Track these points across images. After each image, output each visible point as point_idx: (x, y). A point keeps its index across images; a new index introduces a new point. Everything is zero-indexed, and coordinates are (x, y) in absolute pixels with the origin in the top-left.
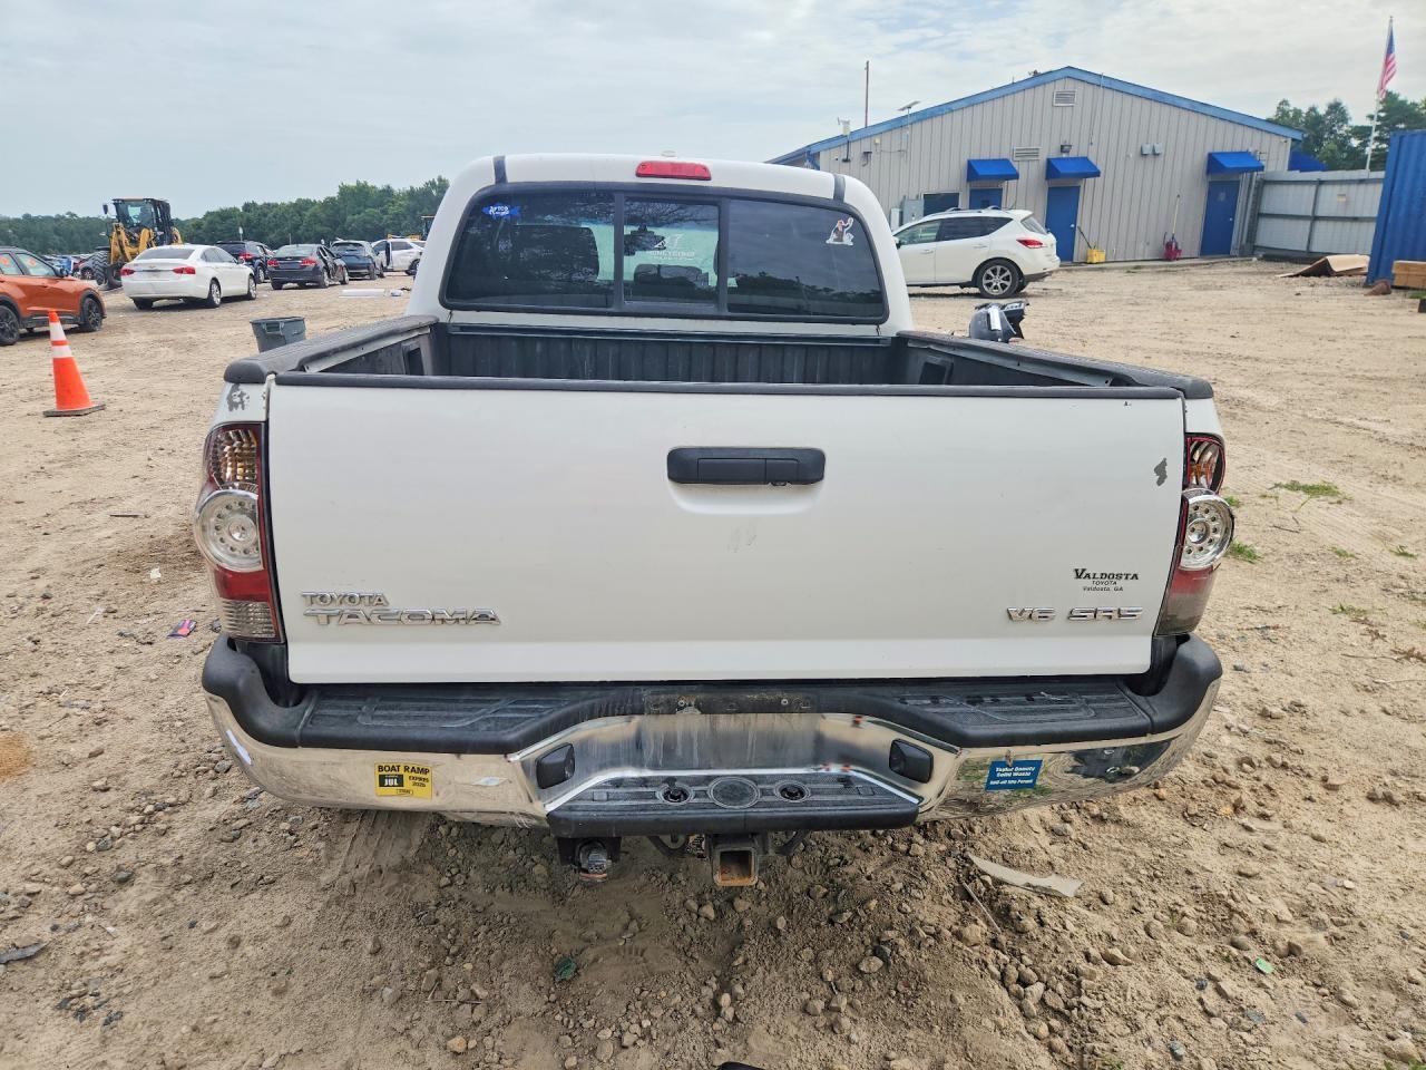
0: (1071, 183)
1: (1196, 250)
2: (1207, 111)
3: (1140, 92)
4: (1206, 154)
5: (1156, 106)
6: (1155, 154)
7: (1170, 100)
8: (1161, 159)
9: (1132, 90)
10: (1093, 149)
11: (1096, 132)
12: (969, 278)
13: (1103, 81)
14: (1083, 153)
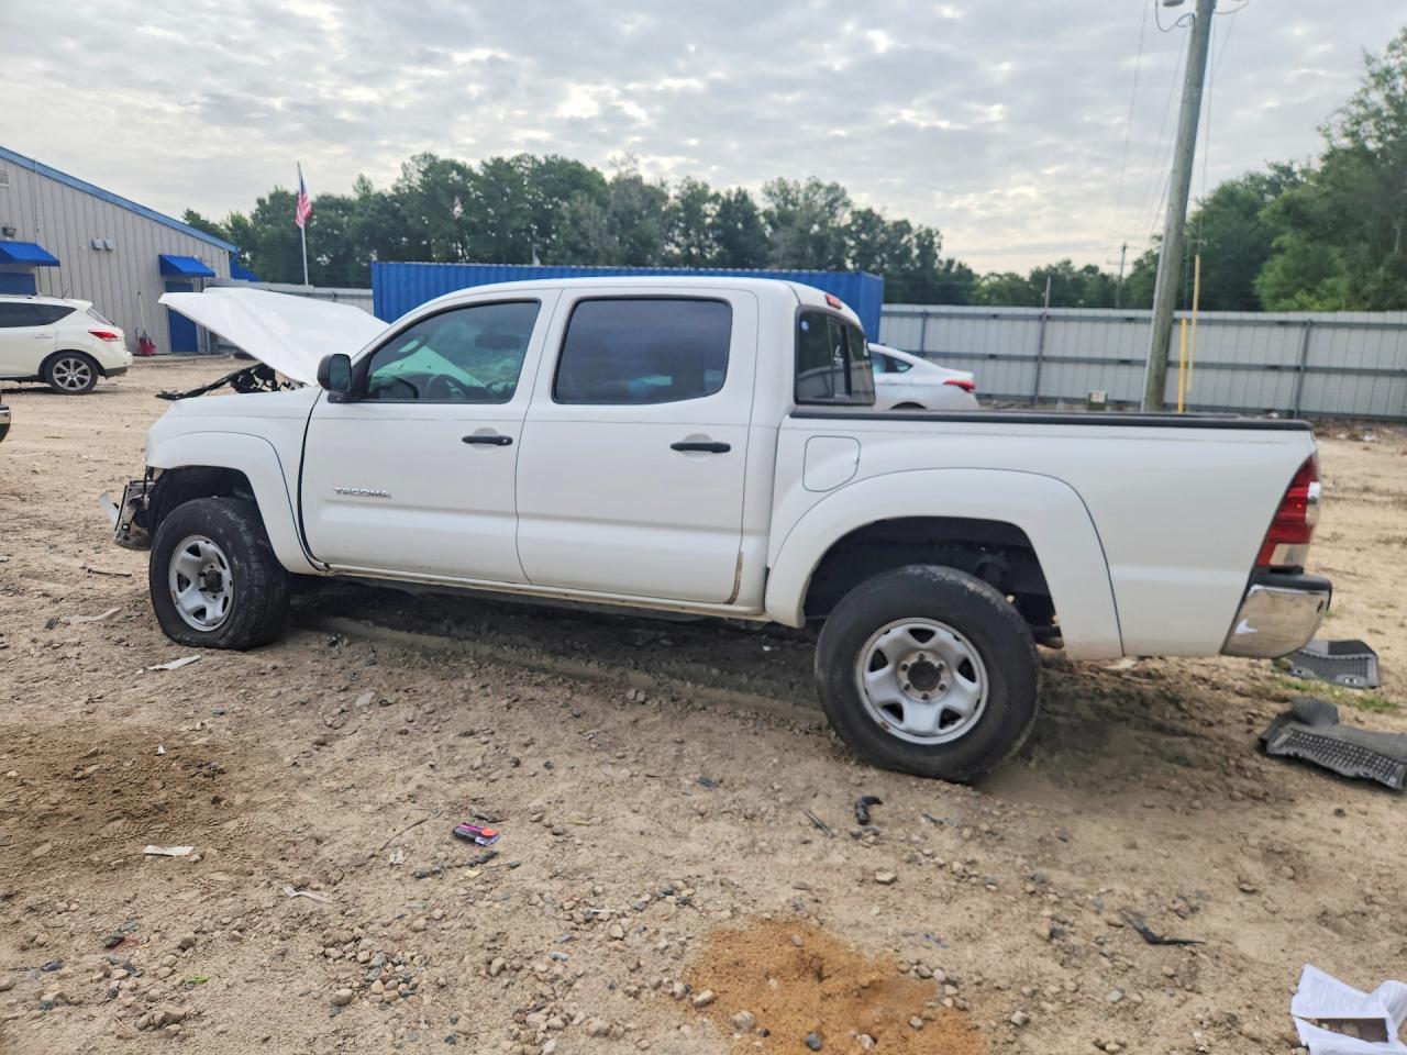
0: (22, 270)
1: (167, 348)
2: (149, 214)
3: (80, 186)
4: (156, 256)
5: (99, 203)
6: (107, 250)
7: (111, 199)
8: (114, 254)
9: (70, 182)
10: (41, 234)
11: (40, 217)
12: (35, 371)
13: (37, 167)
14: (30, 239)
